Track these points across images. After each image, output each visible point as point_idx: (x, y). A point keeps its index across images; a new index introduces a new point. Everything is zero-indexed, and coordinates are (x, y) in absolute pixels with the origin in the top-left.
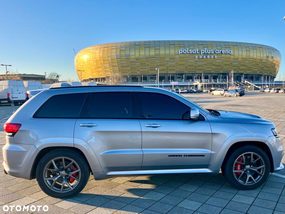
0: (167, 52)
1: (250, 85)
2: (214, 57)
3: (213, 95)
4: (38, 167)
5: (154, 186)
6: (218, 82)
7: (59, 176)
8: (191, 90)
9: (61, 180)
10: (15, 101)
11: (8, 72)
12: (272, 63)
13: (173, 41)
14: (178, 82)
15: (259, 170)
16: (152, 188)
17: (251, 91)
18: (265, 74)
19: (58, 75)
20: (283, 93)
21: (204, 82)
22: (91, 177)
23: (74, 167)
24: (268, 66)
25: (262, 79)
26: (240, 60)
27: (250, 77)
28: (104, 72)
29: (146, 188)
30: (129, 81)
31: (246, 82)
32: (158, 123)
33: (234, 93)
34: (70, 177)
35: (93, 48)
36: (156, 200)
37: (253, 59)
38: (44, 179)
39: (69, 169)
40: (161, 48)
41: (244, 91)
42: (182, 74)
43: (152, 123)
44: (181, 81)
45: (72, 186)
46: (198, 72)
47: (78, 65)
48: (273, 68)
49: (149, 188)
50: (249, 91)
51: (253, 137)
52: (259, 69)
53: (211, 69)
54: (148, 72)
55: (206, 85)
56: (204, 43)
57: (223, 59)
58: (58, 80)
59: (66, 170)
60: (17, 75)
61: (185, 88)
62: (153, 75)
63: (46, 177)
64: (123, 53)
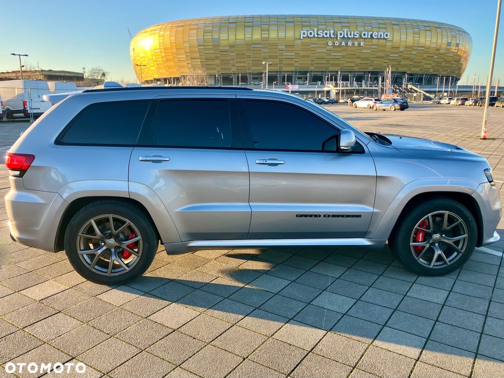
0: (282, 35)
1: (416, 92)
2: (359, 44)
3: (356, 107)
4: (67, 231)
5: (268, 264)
6: (364, 87)
7: (104, 248)
8: (319, 99)
9: (108, 253)
10: (36, 115)
11: (23, 66)
12: (456, 55)
13: (292, 15)
14: (298, 85)
15: (457, 243)
16: (265, 269)
17: (418, 102)
18: (442, 73)
19: (104, 73)
20: (472, 105)
21: (342, 86)
22: (161, 247)
23: (130, 233)
24: (449, 59)
25: (438, 80)
26: (402, 49)
27: (417, 79)
28: (178, 68)
29: (254, 268)
30: (218, 83)
31: (410, 86)
32: (280, 157)
33: (391, 105)
34: (123, 249)
35: (160, 27)
36: (273, 292)
37: (424, 48)
38: (79, 252)
39: (121, 236)
40: (270, 28)
41: (407, 101)
42: (306, 73)
43: (267, 156)
44: (304, 84)
45: (127, 265)
46: (331, 69)
47: (136, 56)
48: (456, 63)
49: (260, 269)
50: (414, 102)
51: (446, 184)
52: (434, 64)
53: (353, 65)
54: (249, 69)
55: (345, 91)
56: (343, 20)
57: (373, 47)
58: (104, 80)
59: (117, 238)
60: (38, 71)
61: (310, 96)
62: (258, 74)
63: (82, 248)
64: (208, 37)
